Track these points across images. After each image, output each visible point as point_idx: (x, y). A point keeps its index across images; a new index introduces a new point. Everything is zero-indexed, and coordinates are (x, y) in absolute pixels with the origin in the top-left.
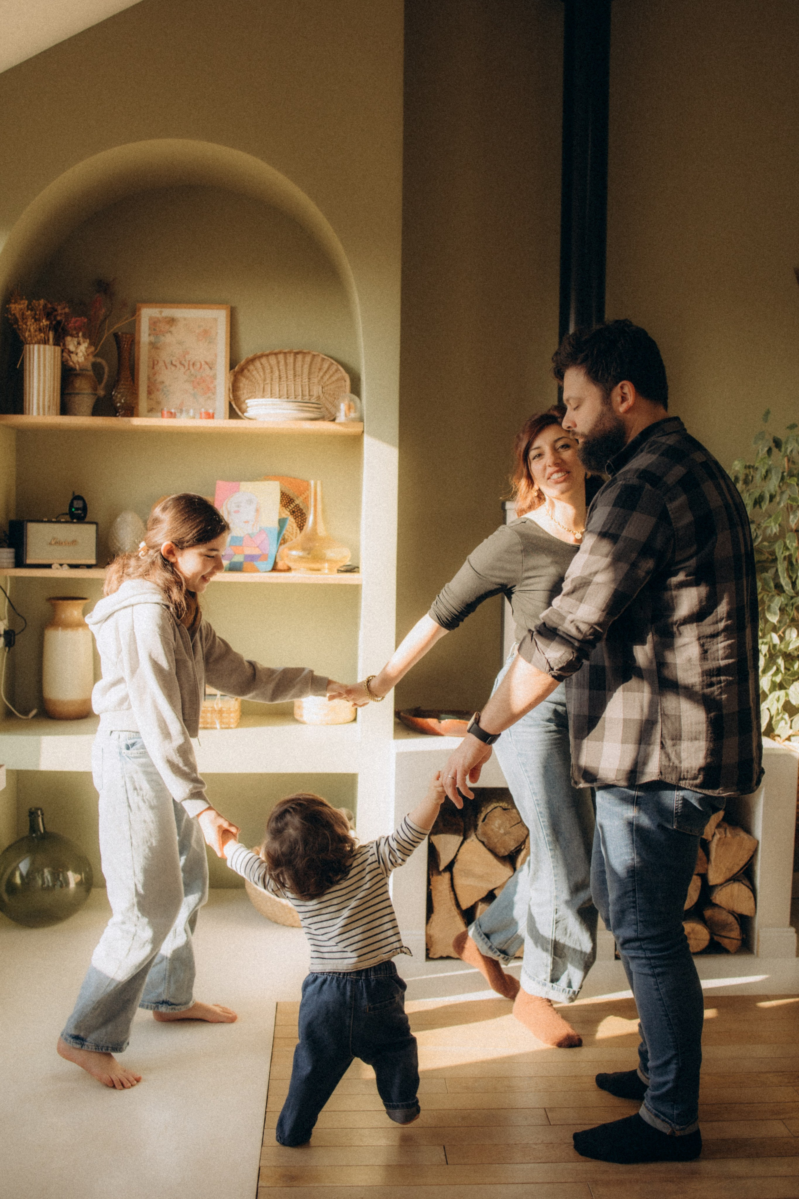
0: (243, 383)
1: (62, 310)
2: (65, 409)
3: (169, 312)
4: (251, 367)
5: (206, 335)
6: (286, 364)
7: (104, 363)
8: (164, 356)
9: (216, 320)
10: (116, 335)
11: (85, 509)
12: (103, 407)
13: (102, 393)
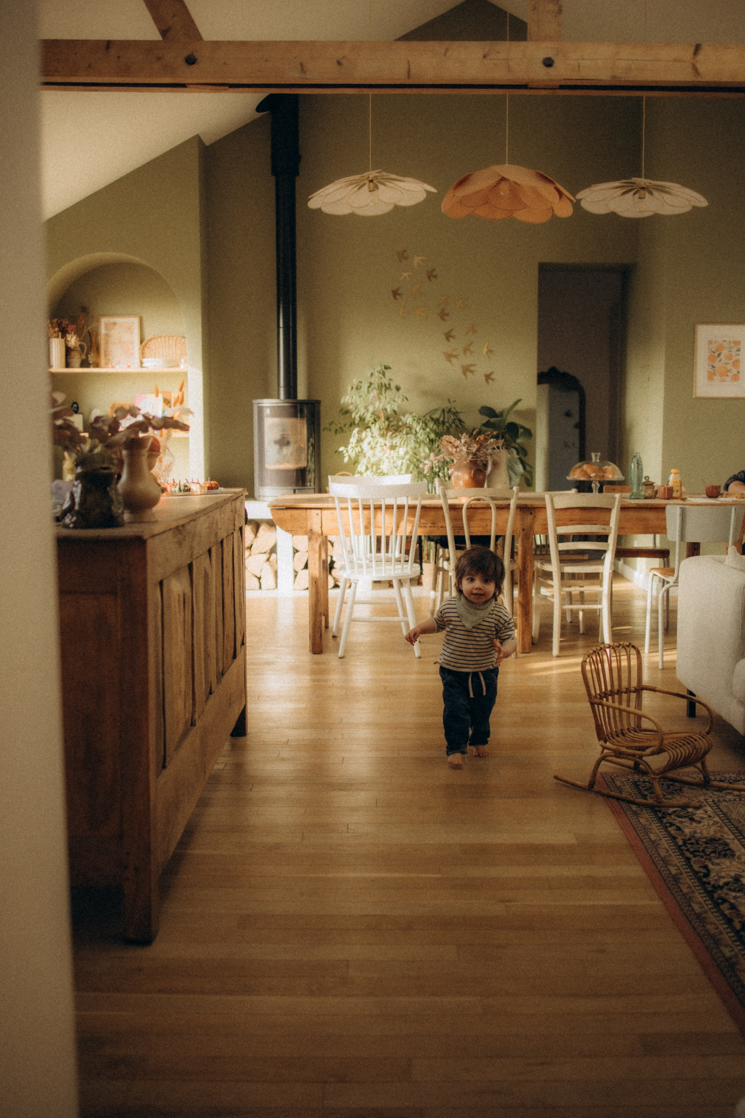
0: (146, 349)
1: (65, 322)
2: (68, 365)
3: (112, 320)
4: (150, 343)
5: (130, 329)
6: (165, 342)
7: (85, 344)
8: (112, 339)
9: (134, 322)
10: (89, 332)
11: (78, 408)
12: (85, 364)
13: (84, 357)
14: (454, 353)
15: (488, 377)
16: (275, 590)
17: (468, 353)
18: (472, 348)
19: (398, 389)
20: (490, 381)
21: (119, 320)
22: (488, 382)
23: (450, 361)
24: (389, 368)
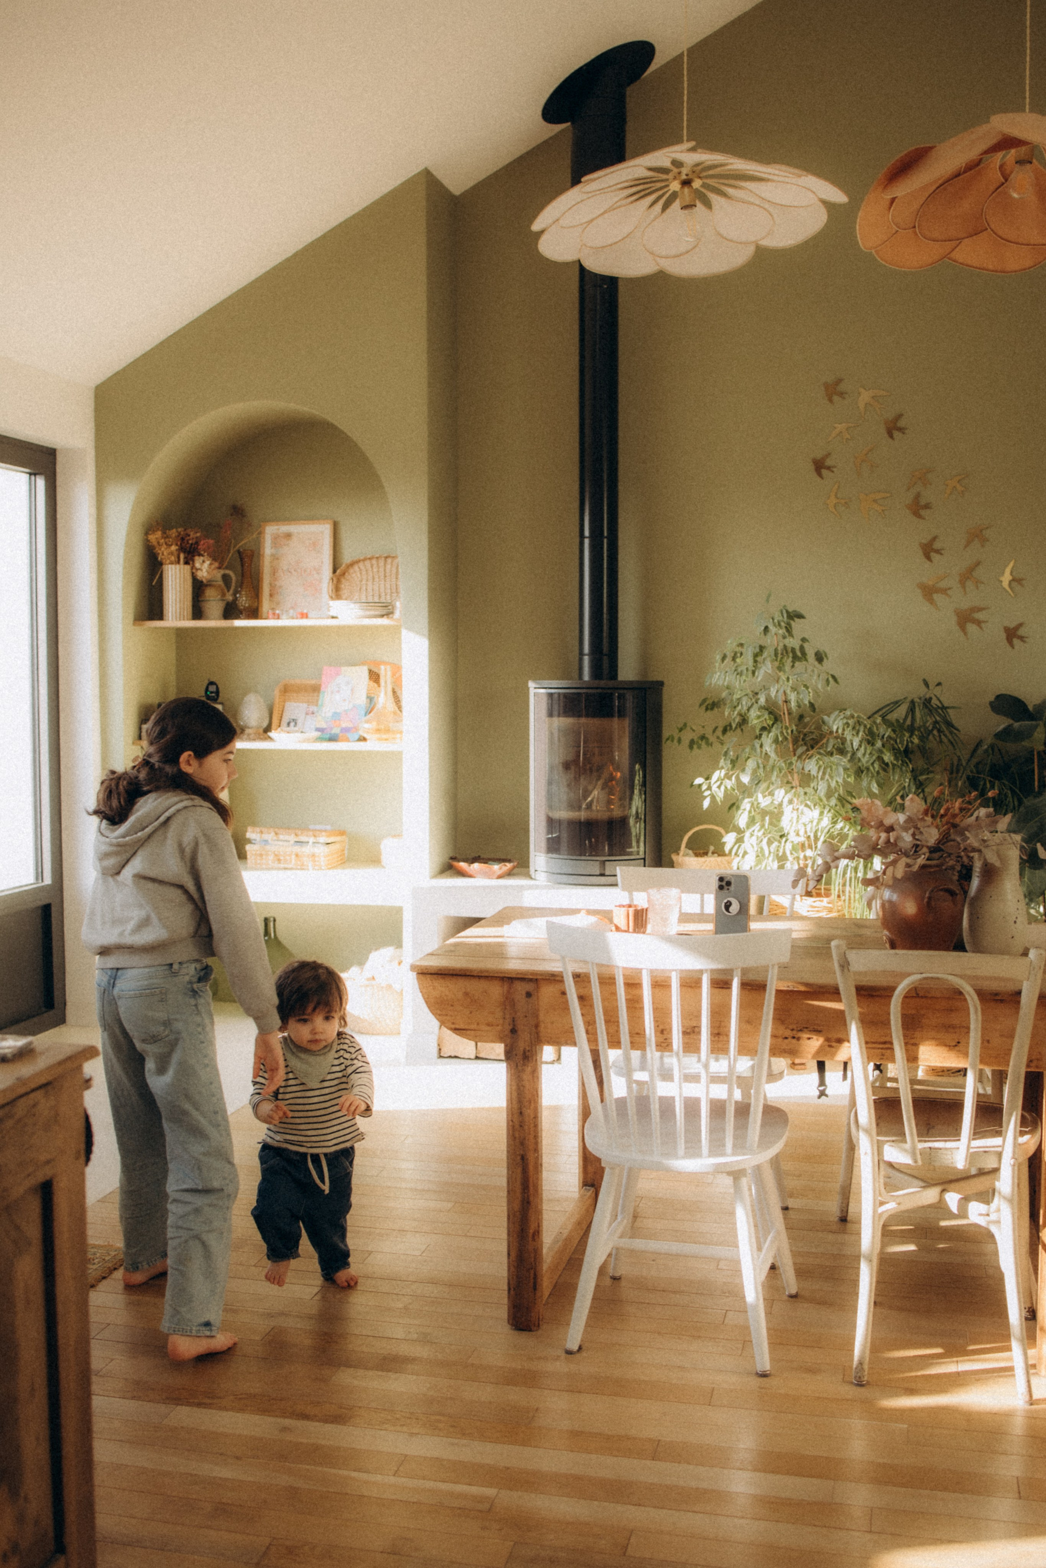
0: (343, 581)
1: (195, 535)
2: (198, 613)
3: (284, 528)
4: (351, 571)
5: (315, 545)
6: (378, 567)
7: (230, 574)
8: (284, 564)
9: (322, 533)
10: (239, 552)
11: (217, 692)
12: (231, 611)
13: (230, 598)
14: (942, 585)
15: (1012, 634)
16: (556, 1065)
17: (969, 584)
18: (979, 573)
19: (820, 658)
20: (1016, 641)
21: (293, 528)
22: (1012, 646)
23: (931, 601)
24: (801, 616)
